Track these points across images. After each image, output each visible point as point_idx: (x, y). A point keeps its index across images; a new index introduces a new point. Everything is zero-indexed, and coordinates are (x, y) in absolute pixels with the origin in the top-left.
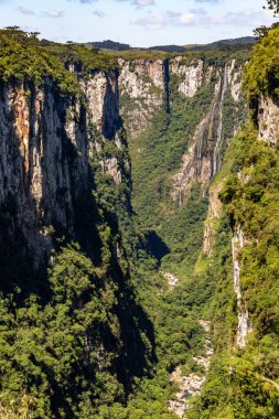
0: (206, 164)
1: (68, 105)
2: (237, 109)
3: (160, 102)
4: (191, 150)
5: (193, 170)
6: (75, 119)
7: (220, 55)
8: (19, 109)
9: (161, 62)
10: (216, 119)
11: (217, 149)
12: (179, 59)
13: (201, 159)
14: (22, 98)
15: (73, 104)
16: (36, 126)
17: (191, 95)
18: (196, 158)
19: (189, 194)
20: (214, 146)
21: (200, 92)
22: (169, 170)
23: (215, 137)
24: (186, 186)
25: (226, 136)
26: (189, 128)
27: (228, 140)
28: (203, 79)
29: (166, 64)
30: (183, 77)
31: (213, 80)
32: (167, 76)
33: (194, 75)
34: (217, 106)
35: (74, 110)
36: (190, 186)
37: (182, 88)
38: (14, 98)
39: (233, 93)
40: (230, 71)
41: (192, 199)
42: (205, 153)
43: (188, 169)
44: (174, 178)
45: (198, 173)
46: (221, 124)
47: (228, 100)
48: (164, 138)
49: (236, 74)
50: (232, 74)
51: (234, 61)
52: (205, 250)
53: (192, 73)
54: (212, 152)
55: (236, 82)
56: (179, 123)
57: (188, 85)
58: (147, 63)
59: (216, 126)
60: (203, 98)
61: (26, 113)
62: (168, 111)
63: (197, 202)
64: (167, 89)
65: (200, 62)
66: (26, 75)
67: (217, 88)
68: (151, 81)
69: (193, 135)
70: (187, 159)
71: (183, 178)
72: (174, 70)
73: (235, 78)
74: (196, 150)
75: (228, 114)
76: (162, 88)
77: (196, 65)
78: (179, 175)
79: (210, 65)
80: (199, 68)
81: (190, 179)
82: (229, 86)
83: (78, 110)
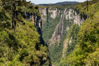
0: (59, 36)
1: (39, 19)
2: (67, 22)
3: (46, 20)
4: (55, 33)
5: (55, 38)
6: (40, 22)
7: (62, 7)
8: (32, 20)
9: (46, 9)
10: (62, 24)
11: (62, 32)
12: (51, 8)
13: (58, 35)
14: (33, 18)
15: (40, 19)
16: (35, 24)
17: (54, 18)
18: (56, 35)
19: (55, 45)
20: (61, 31)
21: (57, 17)
22: (49, 38)
23: (61, 29)
24: (54, 43)
25: (64, 29)
26: (54, 27)
27: (65, 30)
28: (57, 14)
29: (47, 9)
30: (52, 13)
31: (60, 14)
32: (47, 13)
33: (55, 12)
34: (62, 21)
35: (40, 20)
36: (55, 42)
37: (52, 16)
38: (31, 17)
39: (66, 17)
40: (65, 11)
41: (55, 46)
42: (59, 33)
43: (54, 38)
44: (50, 40)
45: (57, 39)
46: (63, 26)
47: (65, 19)
48: (47, 29)
49: (67, 12)
50: (66, 12)
51: (66, 9)
52: (63, 57)
53: (54, 12)
54: (60, 33)
55: (67, 14)
56: (51, 26)
57: (53, 15)
58: (42, 9)
59: (61, 26)
60: (58, 19)
61: (34, 21)
62: (48, 22)
63: (57, 47)
64: (47, 16)
65: (57, 9)
66: (34, 13)
67: (62, 16)
68: (43, 14)
69: (55, 29)
70: (53, 35)
71: (53, 40)
72: (49, 11)
73: (67, 13)
74: (56, 33)
75: (65, 23)
76: (46, 16)
77: (55, 10)
78: (51, 40)
79: (59, 10)
80: (56, 10)
81: (54, 40)
82: (65, 15)
83: (41, 20)
